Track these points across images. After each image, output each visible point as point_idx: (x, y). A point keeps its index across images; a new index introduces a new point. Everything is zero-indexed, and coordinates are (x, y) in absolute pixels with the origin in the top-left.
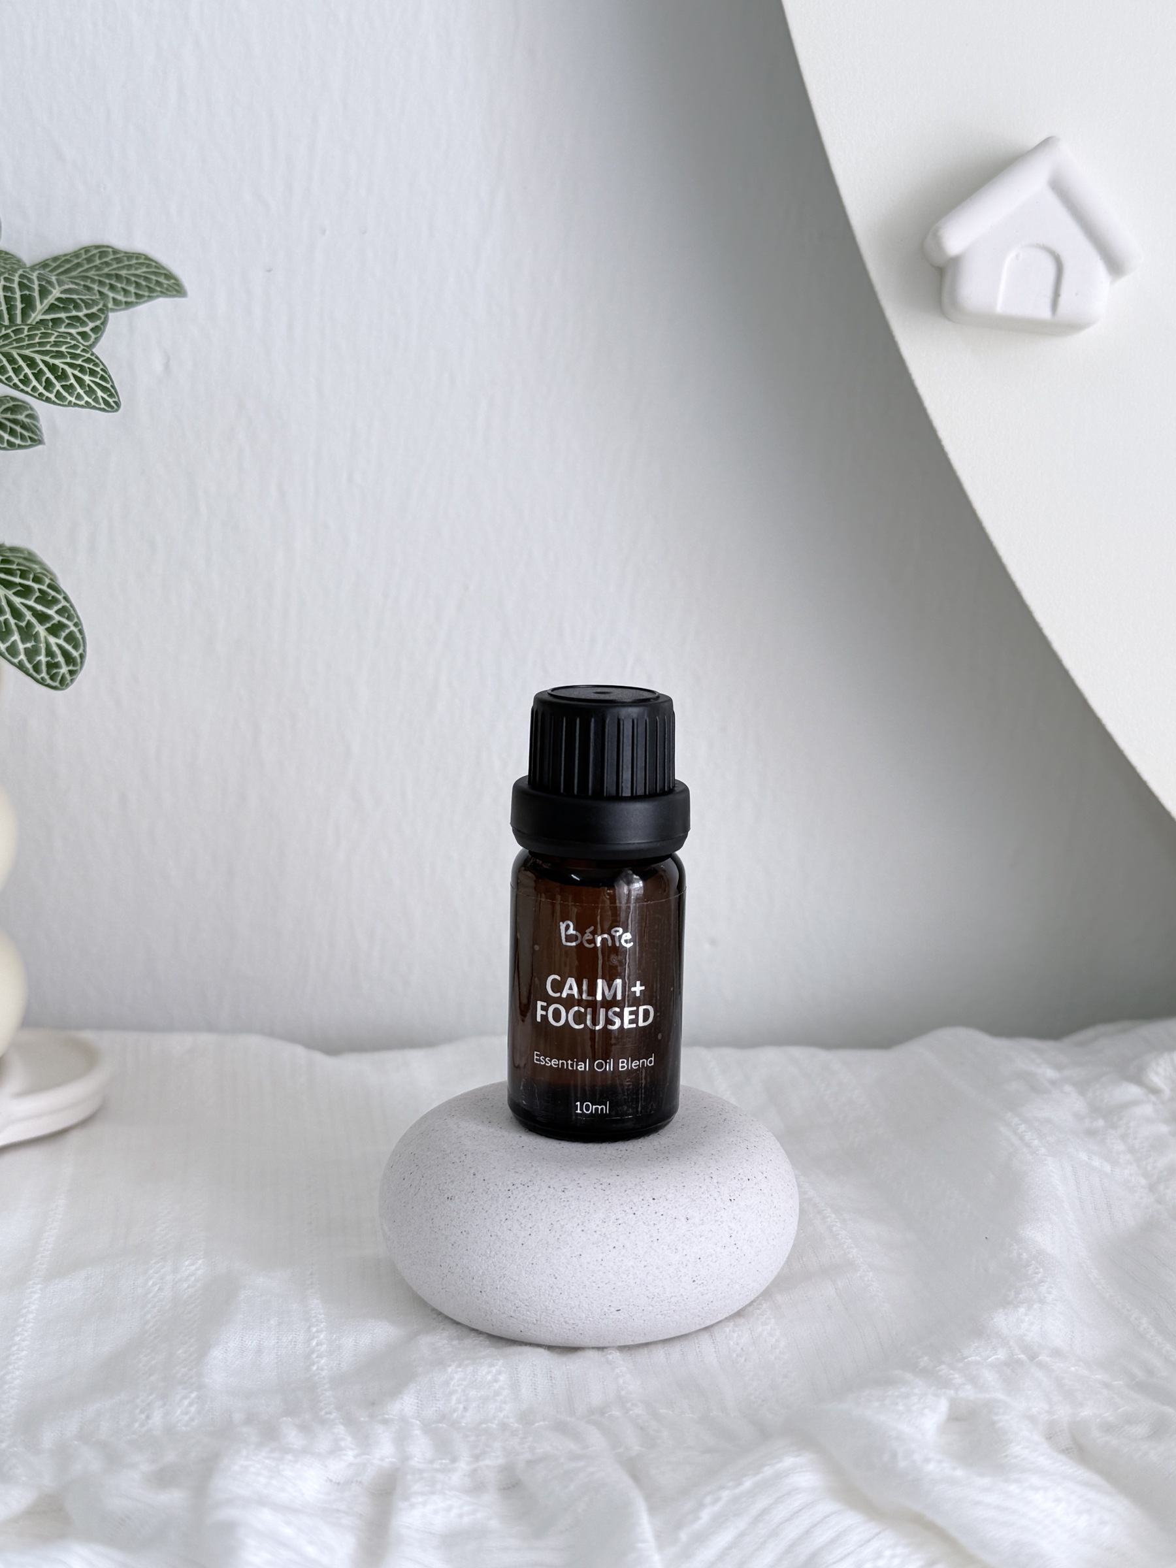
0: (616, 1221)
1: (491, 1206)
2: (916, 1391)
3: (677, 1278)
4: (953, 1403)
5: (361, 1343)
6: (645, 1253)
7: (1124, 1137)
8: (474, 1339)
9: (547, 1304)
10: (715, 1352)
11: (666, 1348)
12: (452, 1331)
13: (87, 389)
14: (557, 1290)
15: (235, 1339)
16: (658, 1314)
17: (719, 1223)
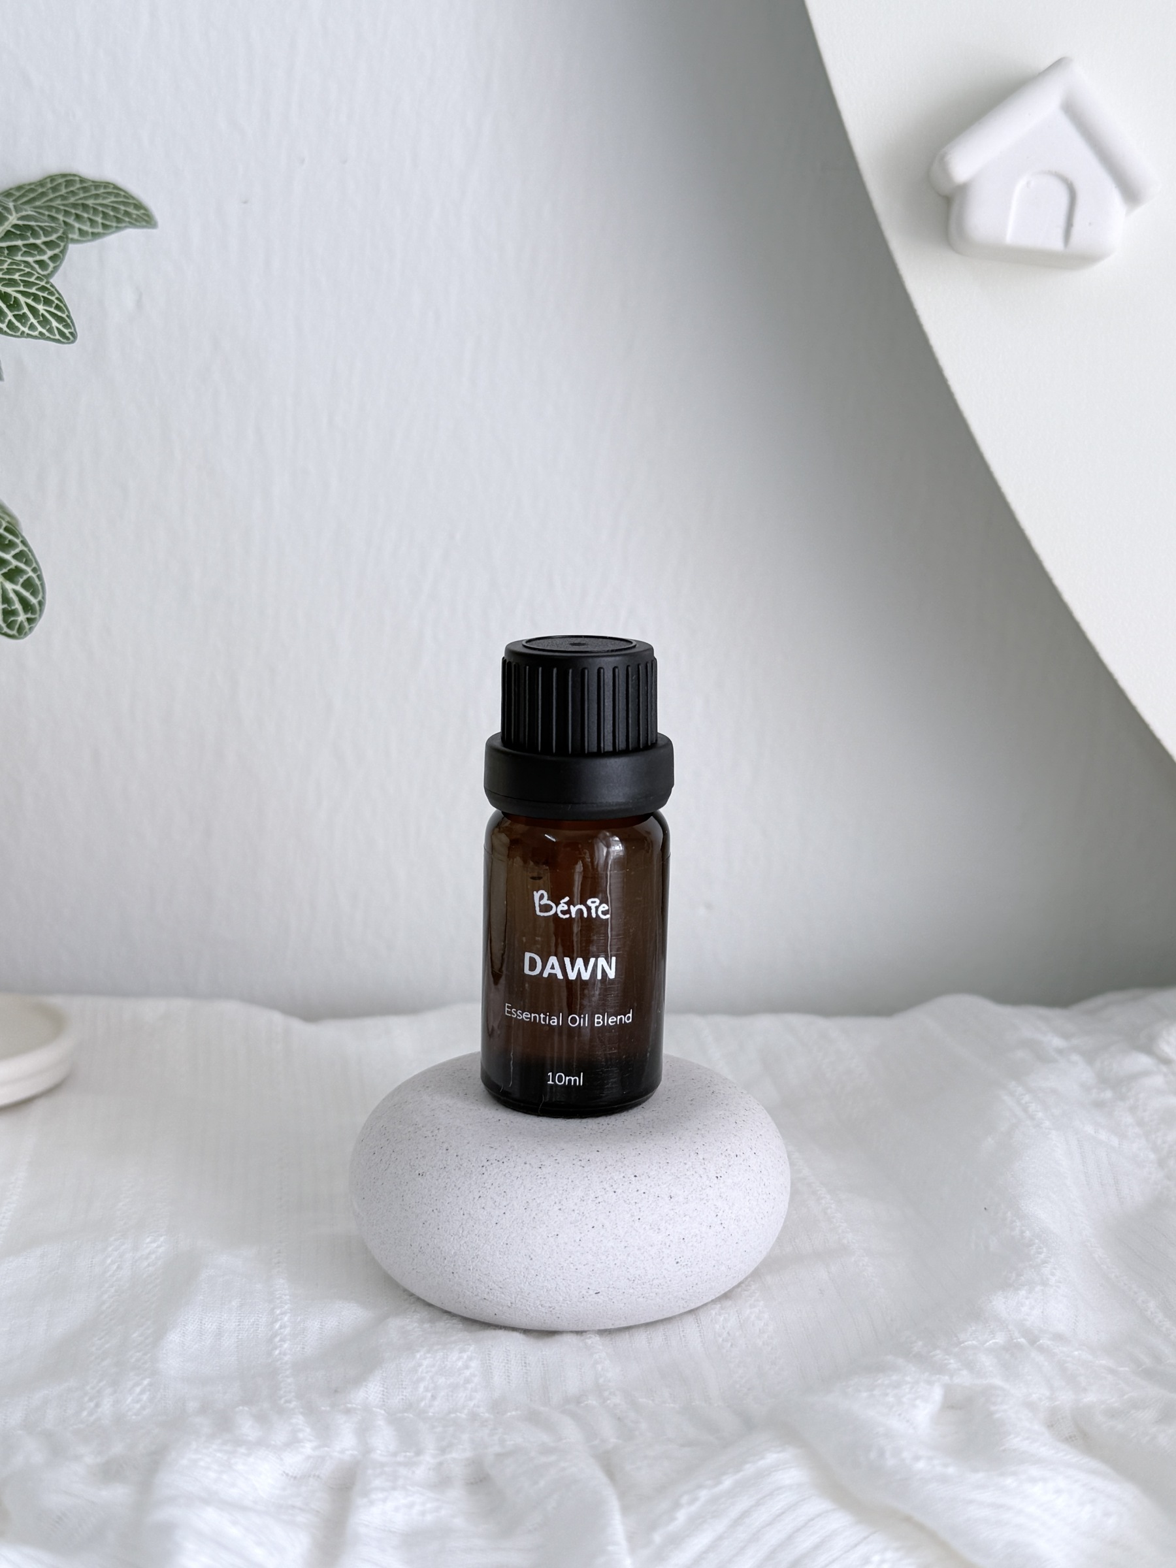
0: (594, 1199)
1: (464, 1183)
2: (908, 1378)
3: (659, 1259)
4: (948, 1390)
5: (327, 1326)
6: (626, 1233)
7: (1133, 1109)
8: (447, 1321)
9: (522, 1286)
10: (701, 1336)
11: (648, 1332)
12: (424, 1313)
13: (41, 319)
14: (533, 1272)
15: (194, 1321)
16: (639, 1297)
17: (705, 1202)
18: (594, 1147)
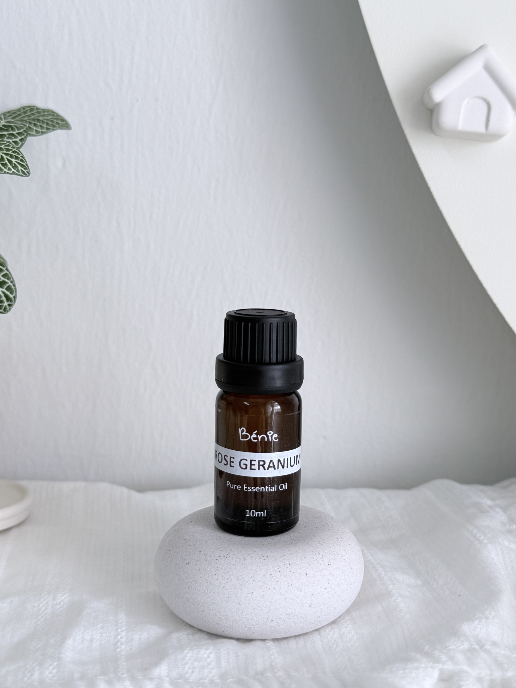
0: (270, 575)
1: (208, 567)
2: (422, 665)
3: (301, 605)
4: (441, 671)
5: (142, 637)
6: (285, 592)
8: (200, 635)
9: (236, 617)
10: (321, 642)
11: (296, 640)
12: (190, 631)
13: (14, 165)
14: (241, 611)
15: (79, 634)
16: (292, 623)
17: (323, 576)
18: (270, 550)
